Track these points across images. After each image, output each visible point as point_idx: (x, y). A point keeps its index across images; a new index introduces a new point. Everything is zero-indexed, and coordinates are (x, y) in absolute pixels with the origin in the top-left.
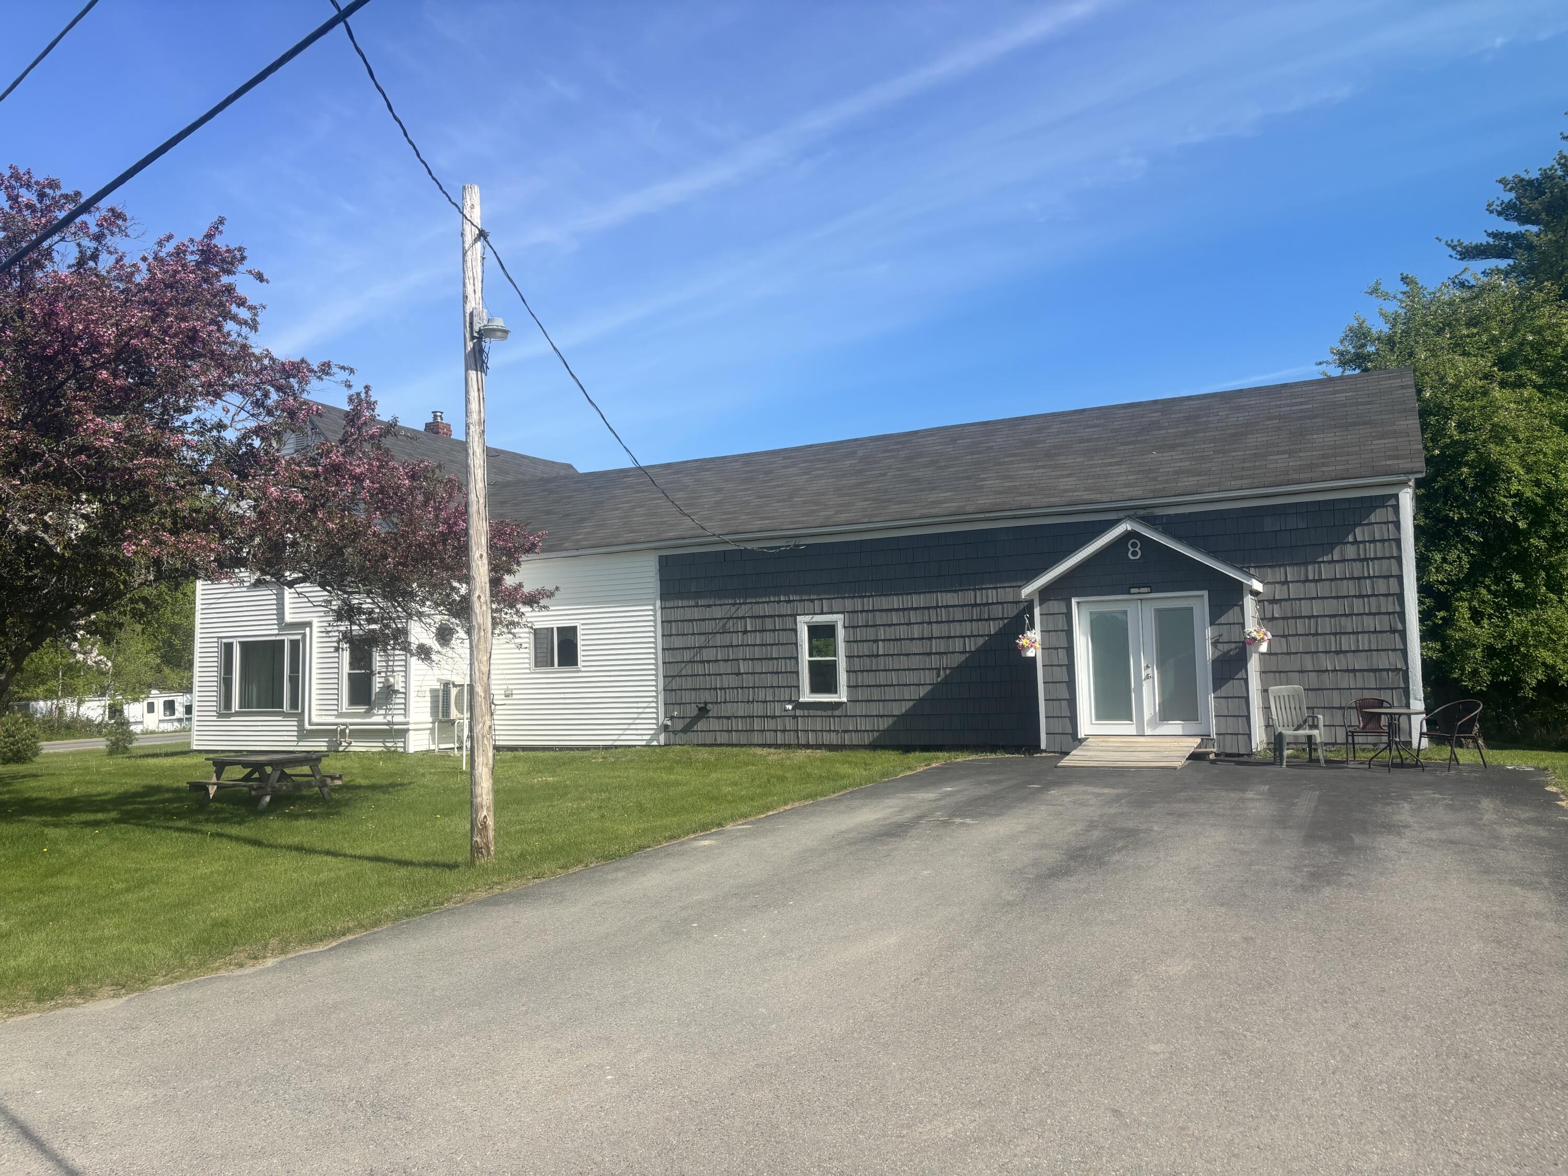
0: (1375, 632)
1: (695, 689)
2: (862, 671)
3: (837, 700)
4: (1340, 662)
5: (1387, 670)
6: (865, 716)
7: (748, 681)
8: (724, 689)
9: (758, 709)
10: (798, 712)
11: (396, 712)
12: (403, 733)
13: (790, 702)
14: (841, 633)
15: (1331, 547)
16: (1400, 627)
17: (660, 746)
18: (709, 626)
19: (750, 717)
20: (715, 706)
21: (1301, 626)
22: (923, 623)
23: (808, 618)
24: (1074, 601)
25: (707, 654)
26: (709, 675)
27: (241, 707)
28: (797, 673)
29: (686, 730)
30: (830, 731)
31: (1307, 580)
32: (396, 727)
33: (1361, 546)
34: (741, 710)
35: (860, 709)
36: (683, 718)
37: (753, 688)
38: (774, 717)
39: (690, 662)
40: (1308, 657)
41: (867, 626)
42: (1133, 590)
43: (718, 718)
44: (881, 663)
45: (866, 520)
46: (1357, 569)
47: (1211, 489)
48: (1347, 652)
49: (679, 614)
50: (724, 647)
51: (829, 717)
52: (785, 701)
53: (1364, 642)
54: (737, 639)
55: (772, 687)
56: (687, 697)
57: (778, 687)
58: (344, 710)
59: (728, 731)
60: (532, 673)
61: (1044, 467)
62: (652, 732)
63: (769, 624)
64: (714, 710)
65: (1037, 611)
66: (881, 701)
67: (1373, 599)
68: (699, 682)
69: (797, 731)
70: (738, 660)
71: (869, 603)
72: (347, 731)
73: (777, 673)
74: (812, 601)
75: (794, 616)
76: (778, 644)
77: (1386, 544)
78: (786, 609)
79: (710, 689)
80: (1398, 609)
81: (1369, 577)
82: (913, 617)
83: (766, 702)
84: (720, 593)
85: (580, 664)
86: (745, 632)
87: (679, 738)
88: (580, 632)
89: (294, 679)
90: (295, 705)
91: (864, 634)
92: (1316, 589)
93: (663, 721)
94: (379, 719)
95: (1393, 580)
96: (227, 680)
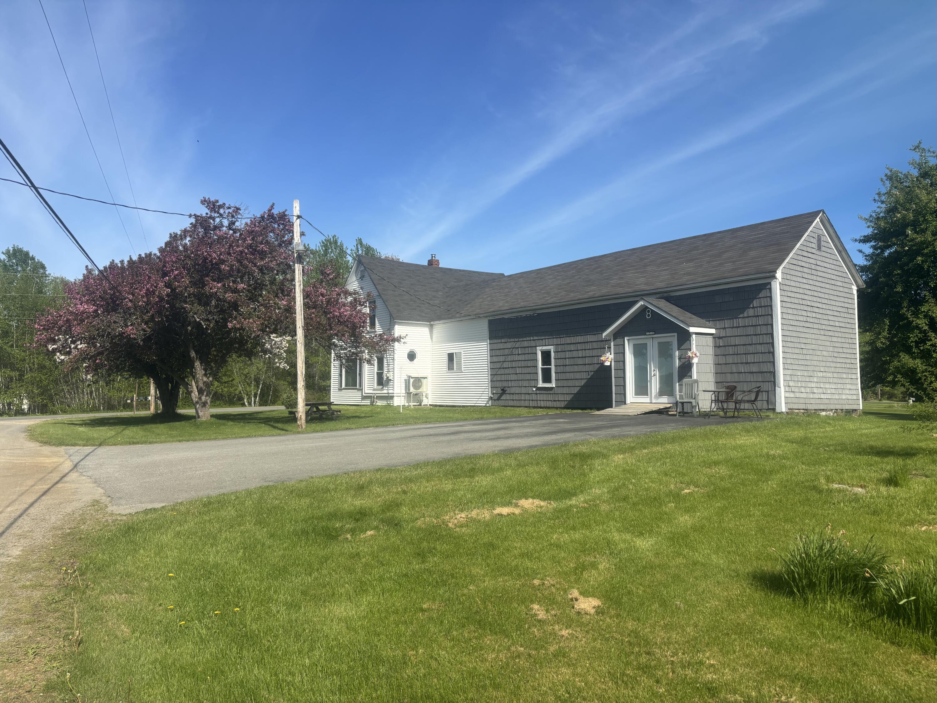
0: (762, 353)
1: (501, 381)
2: (560, 373)
3: (551, 386)
4: (747, 368)
5: (767, 372)
6: (562, 394)
7: (520, 377)
8: (511, 381)
9: (524, 390)
10: (538, 392)
11: (390, 389)
12: (392, 397)
13: (535, 387)
14: (552, 354)
15: (743, 310)
16: (772, 350)
17: (490, 406)
18: (506, 352)
19: (520, 394)
20: (508, 389)
21: (731, 350)
22: (583, 350)
23: (541, 348)
24: (626, 338)
25: (505, 365)
26: (506, 374)
27: (346, 386)
28: (537, 373)
29: (499, 399)
30: (549, 400)
31: (733, 327)
32: (390, 395)
33: (756, 309)
34: (517, 390)
35: (560, 391)
36: (497, 394)
37: (522, 380)
38: (529, 394)
39: (500, 368)
40: (734, 365)
41: (562, 351)
42: (647, 333)
43: (510, 394)
44: (568, 369)
46: (754, 321)
47: (689, 283)
48: (750, 363)
49: (495, 346)
50: (511, 361)
51: (549, 394)
52: (533, 386)
53: (757, 358)
54: (516, 358)
55: (528, 380)
56: (499, 384)
57: (531, 380)
58: (375, 388)
59: (512, 400)
60: (447, 373)
61: (638, 273)
62: (487, 400)
63: (527, 351)
64: (508, 391)
65: (612, 344)
66: (568, 386)
67: (761, 336)
69: (537, 400)
70: (516, 367)
71: (563, 341)
72: (376, 396)
73: (530, 373)
74: (542, 340)
75: (536, 347)
76: (530, 360)
77: (766, 308)
78: (532, 343)
79: (506, 381)
80: (771, 341)
81: (759, 325)
82: (580, 347)
83: (525, 387)
84: (510, 337)
85: (463, 369)
86: (519, 354)
87: (496, 403)
88: (463, 355)
89: (360, 375)
90: (360, 386)
91: (562, 355)
92: (736, 332)
93: (490, 395)
94: (385, 391)
95: (769, 327)
96: (341, 375)
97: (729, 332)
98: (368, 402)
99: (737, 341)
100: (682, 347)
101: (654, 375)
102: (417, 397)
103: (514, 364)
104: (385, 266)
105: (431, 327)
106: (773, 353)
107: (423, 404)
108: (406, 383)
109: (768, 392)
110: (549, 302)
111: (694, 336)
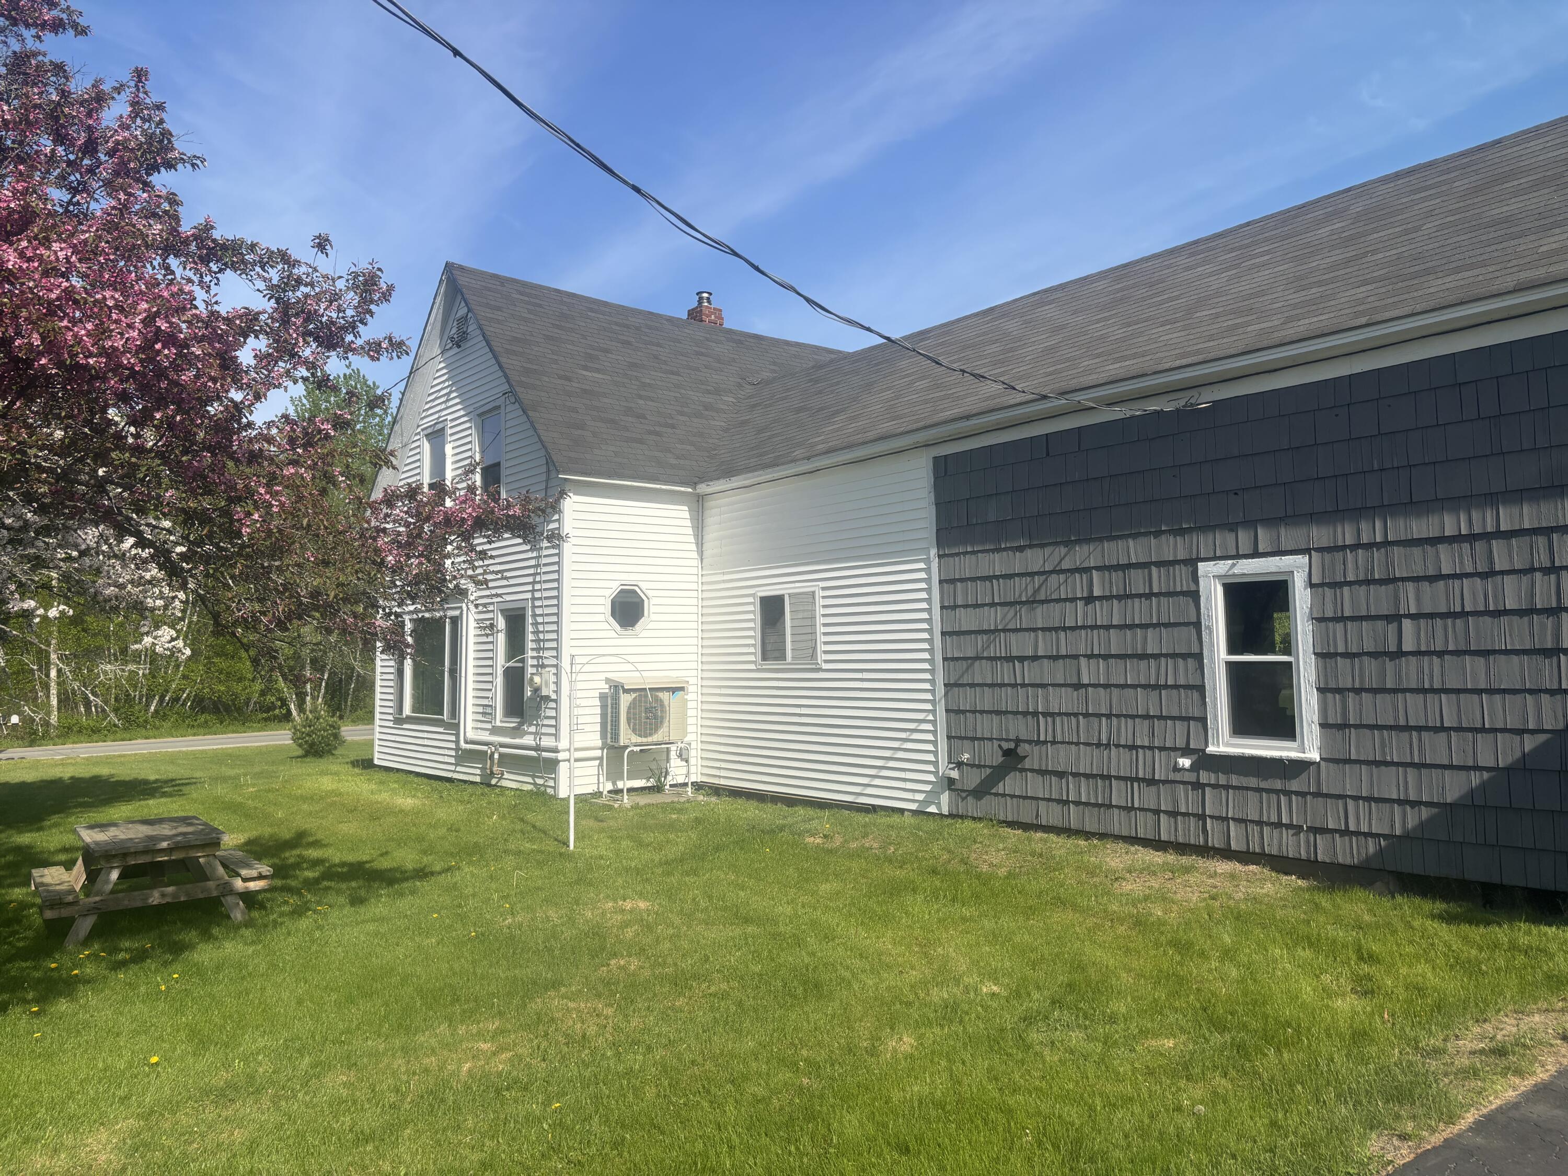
1: (998, 713)
2: (1358, 691)
3: (1294, 755)
6: (1369, 799)
7: (1099, 701)
8: (1052, 715)
9: (1119, 762)
10: (1205, 777)
11: (544, 730)
12: (552, 765)
13: (1186, 751)
14: (1301, 599)
17: (941, 815)
19: (1102, 777)
20: (1036, 749)
22: (1532, 570)
23: (1222, 567)
25: (1020, 645)
26: (1023, 685)
27: (415, 710)
28: (1201, 688)
29: (985, 790)
30: (1279, 825)
32: (545, 754)
34: (1087, 760)
35: (1355, 781)
36: (979, 766)
37: (1109, 716)
38: (1152, 782)
41: (1368, 582)
43: (1043, 772)
44: (1411, 672)
45: (1363, 320)
49: (967, 566)
50: (1049, 629)
51: (1277, 792)
52: (1175, 749)
55: (1147, 717)
56: (987, 726)
57: (1161, 717)
58: (498, 724)
59: (1059, 801)
60: (758, 670)
62: (928, 788)
63: (1137, 582)
64: (1034, 757)
66: (1412, 765)
68: (1007, 699)
69: (1202, 817)
70: (1076, 657)
71: (1372, 528)
72: (496, 756)
73: (1157, 687)
74: (1232, 527)
75: (1192, 563)
76: (1158, 625)
78: (1173, 548)
79: (1025, 714)
83: (1133, 747)
85: (821, 657)
86: (1090, 599)
87: (971, 806)
88: (820, 602)
89: (454, 672)
90: (454, 712)
93: (944, 767)
94: (528, 740)
96: (400, 673)
98: (472, 773)
102: (648, 760)
103: (1065, 643)
104: (540, 306)
105: (698, 505)
107: (668, 782)
108: (604, 707)
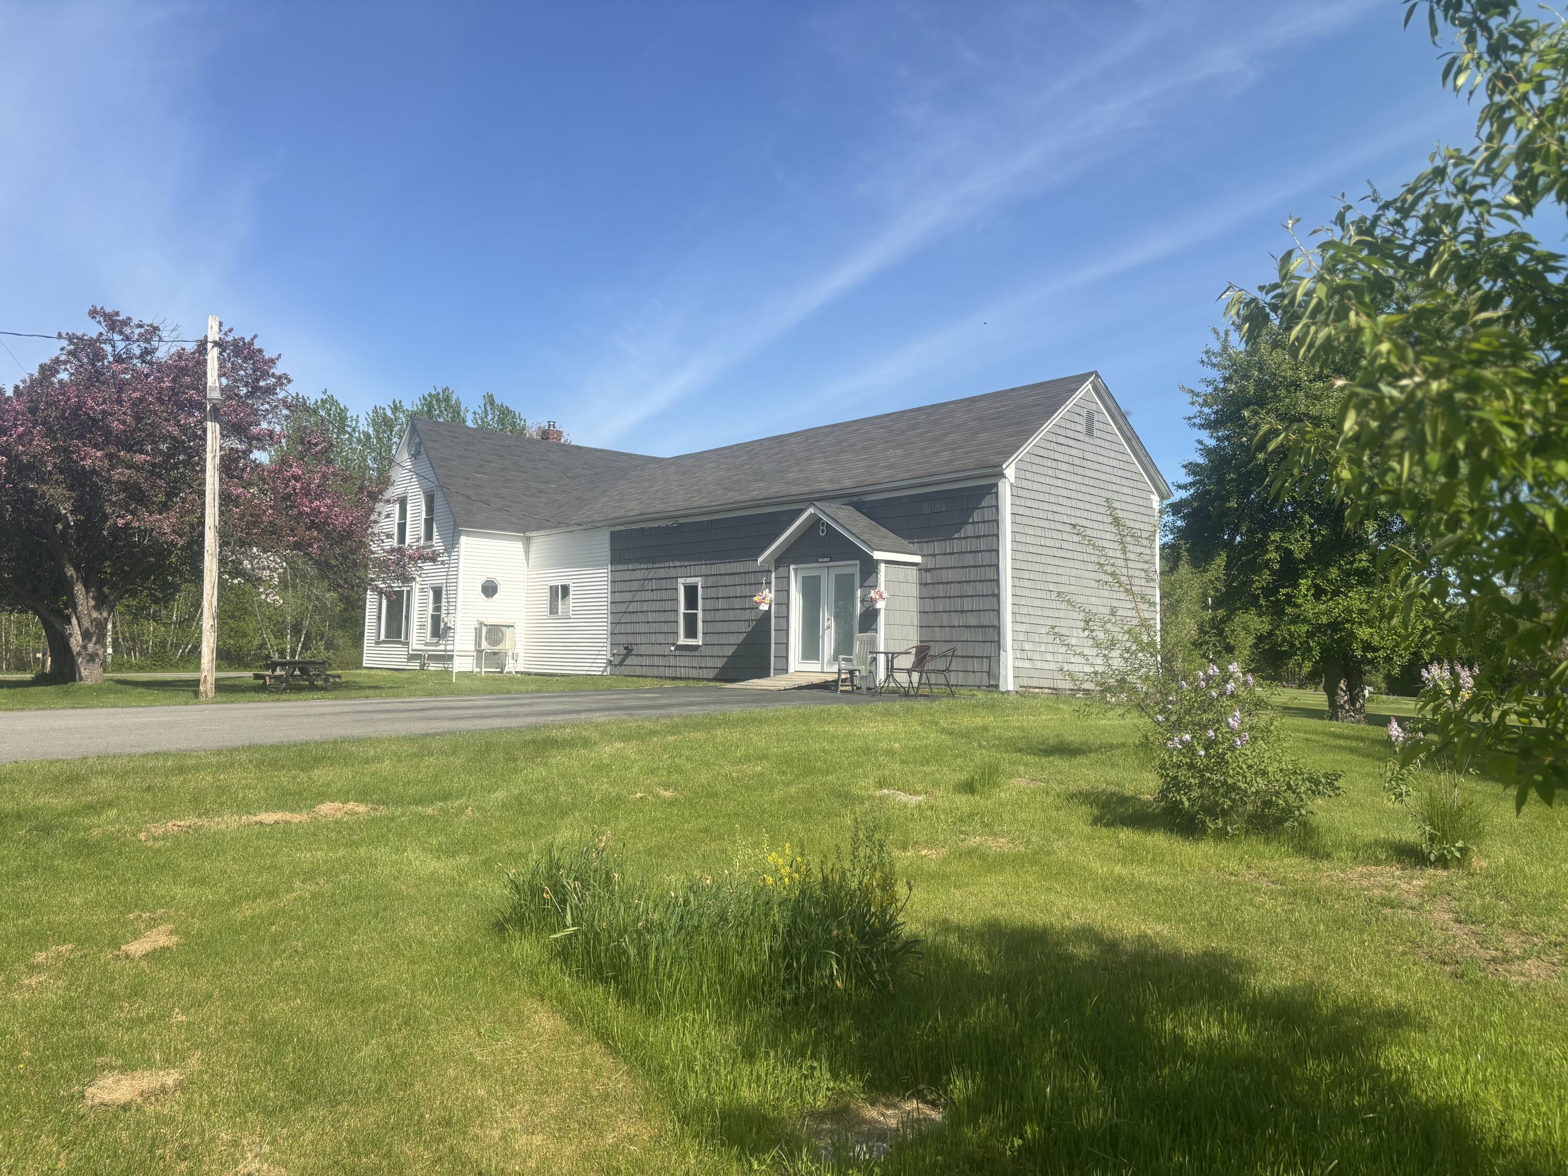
0: (982, 595)
1: (625, 634)
2: (710, 622)
3: (697, 643)
4: (962, 620)
5: (989, 627)
6: (711, 656)
7: (655, 627)
8: (640, 633)
9: (657, 650)
10: (677, 653)
11: (448, 643)
12: (451, 658)
13: (674, 644)
14: (700, 590)
15: (958, 527)
16: (997, 591)
17: (608, 676)
18: (635, 586)
19: (652, 655)
20: (636, 647)
21: (941, 590)
23: (684, 580)
24: (792, 567)
25: (633, 607)
26: (634, 623)
27: (386, 637)
28: (677, 622)
29: (621, 664)
30: (692, 667)
31: (946, 553)
32: (449, 653)
33: (977, 525)
34: (648, 650)
35: (708, 651)
36: (619, 655)
37: (655, 633)
38: (665, 656)
39: (624, 612)
40: (945, 614)
41: (713, 587)
42: (821, 560)
43: (637, 655)
44: (721, 615)
46: (974, 544)
48: (967, 611)
49: (619, 576)
50: (642, 601)
51: (693, 656)
52: (671, 644)
53: (976, 604)
54: (649, 595)
55: (664, 633)
56: (623, 639)
57: (668, 633)
58: (428, 641)
59: (641, 666)
60: (548, 619)
61: (825, 463)
62: (604, 665)
63: (664, 584)
64: (635, 650)
65: (773, 575)
67: (982, 569)
69: (676, 667)
70: (648, 612)
71: (714, 569)
72: (428, 655)
73: (667, 622)
74: (686, 567)
75: (676, 578)
76: (667, 600)
77: (991, 524)
78: (672, 573)
79: (633, 633)
80: (995, 577)
81: (981, 551)
83: (661, 644)
84: (640, 560)
85: (570, 613)
86: (652, 590)
87: (617, 670)
88: (572, 589)
89: (407, 618)
90: (407, 637)
91: (712, 593)
92: (951, 561)
93: (609, 656)
94: (442, 647)
95: (994, 554)
96: (379, 618)
97: (940, 561)
98: (415, 665)
99: (951, 575)
100: (866, 584)
101: (829, 627)
102: (496, 658)
103: (645, 607)
105: (527, 541)
106: (997, 596)
107: (506, 670)
108: (476, 633)
109: (989, 658)
110: (696, 504)
111: (882, 567)
